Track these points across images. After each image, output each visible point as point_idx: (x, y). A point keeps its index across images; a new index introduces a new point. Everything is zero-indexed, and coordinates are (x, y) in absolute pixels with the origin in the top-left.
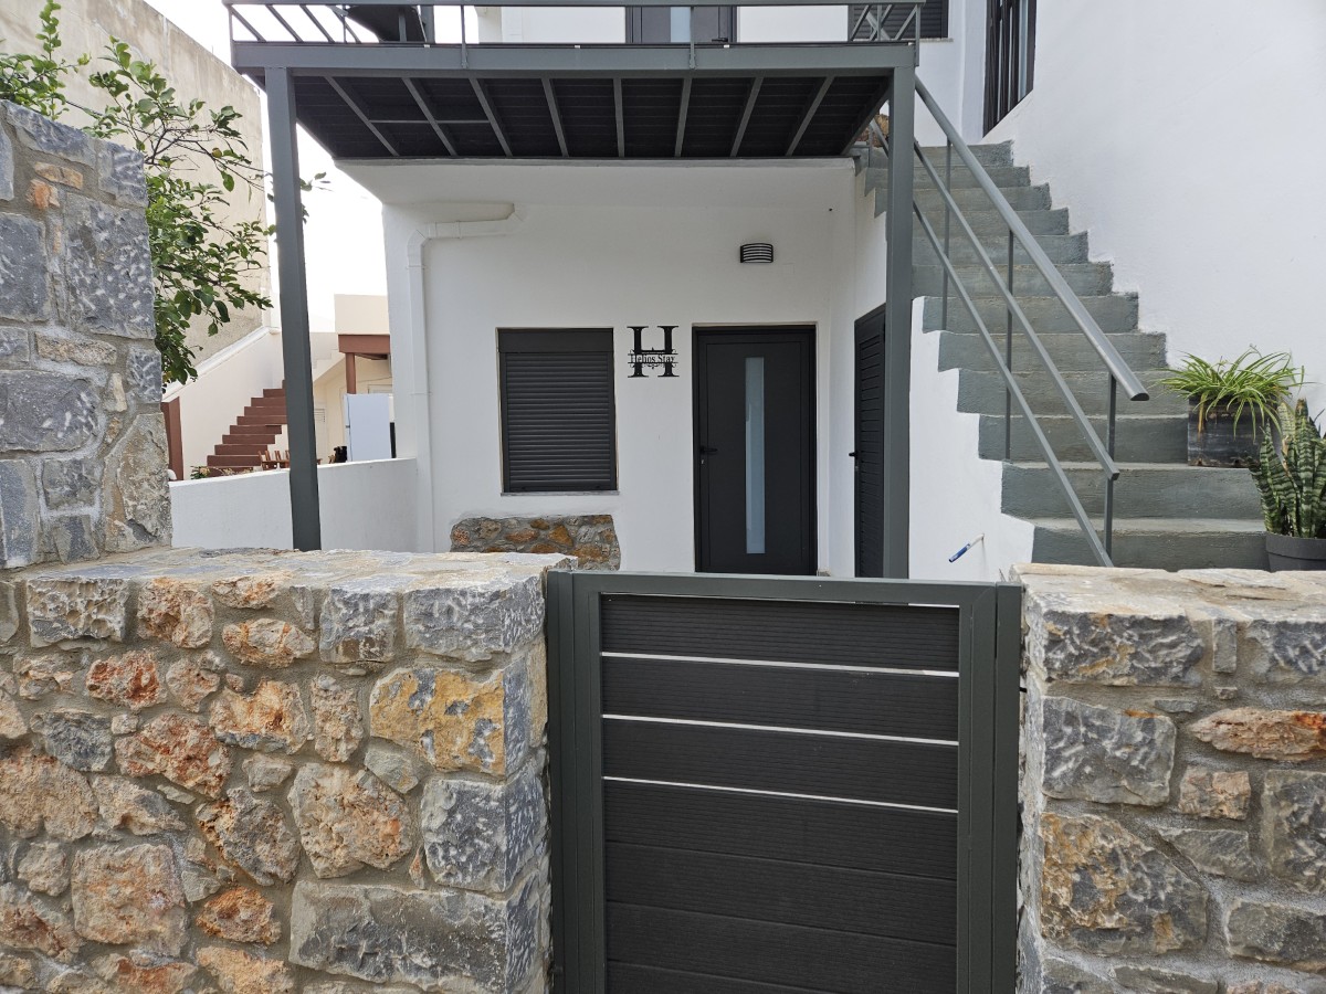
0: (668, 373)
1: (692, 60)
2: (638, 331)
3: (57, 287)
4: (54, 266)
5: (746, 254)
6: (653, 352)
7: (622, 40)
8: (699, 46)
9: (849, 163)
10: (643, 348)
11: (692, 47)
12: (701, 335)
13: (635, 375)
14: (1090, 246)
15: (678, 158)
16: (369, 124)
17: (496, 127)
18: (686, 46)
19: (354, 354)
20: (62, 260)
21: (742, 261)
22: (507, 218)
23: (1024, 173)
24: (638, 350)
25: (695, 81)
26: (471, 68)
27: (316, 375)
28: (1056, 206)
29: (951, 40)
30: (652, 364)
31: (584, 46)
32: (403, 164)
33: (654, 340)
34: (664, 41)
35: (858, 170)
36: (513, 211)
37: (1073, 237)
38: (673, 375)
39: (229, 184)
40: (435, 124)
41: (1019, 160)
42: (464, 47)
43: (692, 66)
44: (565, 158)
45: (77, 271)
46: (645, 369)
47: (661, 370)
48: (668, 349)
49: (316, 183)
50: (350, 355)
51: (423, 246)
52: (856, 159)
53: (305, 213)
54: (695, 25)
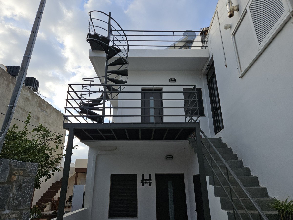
0: (150, 185)
1: (155, 126)
2: (143, 175)
3: (10, 200)
4: (11, 195)
6: (146, 180)
7: (140, 122)
8: (156, 123)
9: (188, 141)
10: (144, 179)
11: (155, 123)
12: (157, 176)
13: (142, 186)
14: (243, 163)
15: (152, 140)
16: (89, 135)
17: (115, 135)
18: (154, 123)
19: (78, 172)
20: (13, 193)
21: (166, 159)
22: (115, 150)
23: (225, 145)
24: (143, 179)
25: (155, 129)
26: (111, 127)
27: (69, 177)
28: (234, 153)
29: (205, 116)
30: (146, 183)
31: (133, 123)
32: (95, 141)
33: (146, 177)
34: (149, 122)
35: (190, 143)
36: (117, 148)
37: (239, 161)
38: (151, 186)
39: (57, 147)
40: (102, 135)
41: (224, 141)
42: (110, 124)
43: (155, 127)
44: (129, 140)
45: (16, 195)
46: (145, 184)
47: (148, 184)
48: (150, 179)
49: (76, 147)
50: (77, 173)
51: (97, 156)
52: (189, 140)
53: (72, 153)
54: (155, 119)
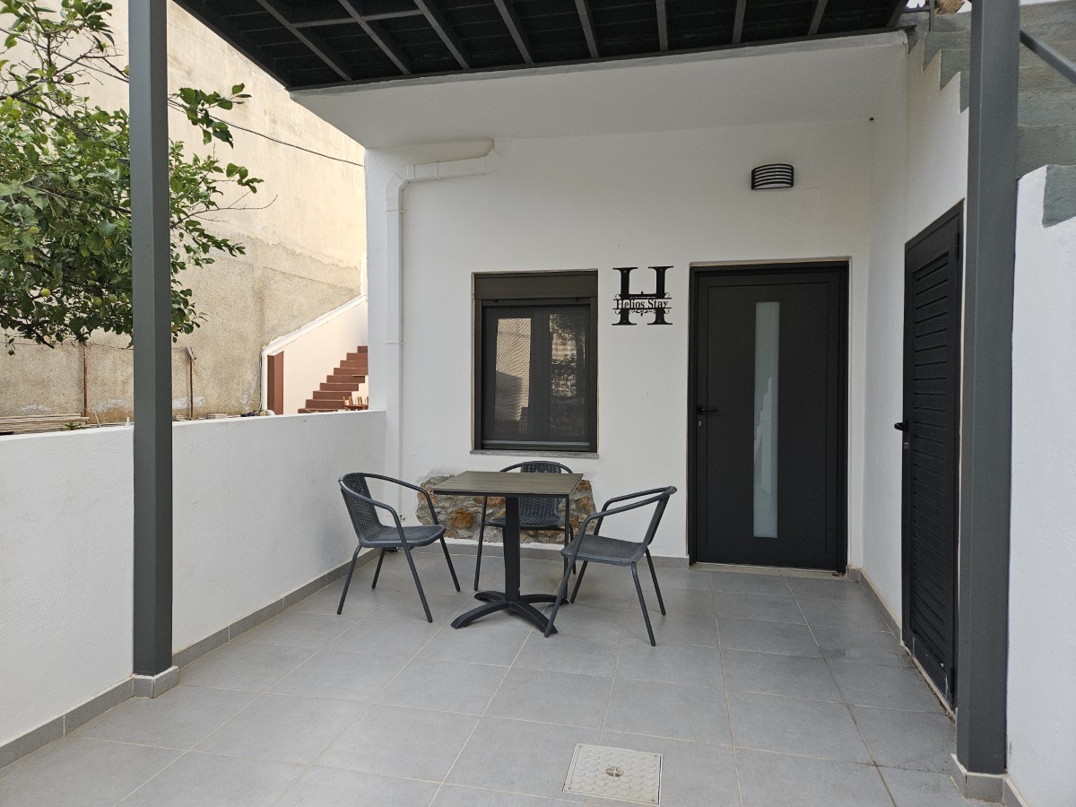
5: (758, 179)
12: (701, 277)
16: (293, 28)
21: (753, 187)
22: (488, 154)
32: (357, 90)
33: (643, 283)
44: (530, 66)
46: (633, 316)
47: (652, 316)
51: (402, 190)
